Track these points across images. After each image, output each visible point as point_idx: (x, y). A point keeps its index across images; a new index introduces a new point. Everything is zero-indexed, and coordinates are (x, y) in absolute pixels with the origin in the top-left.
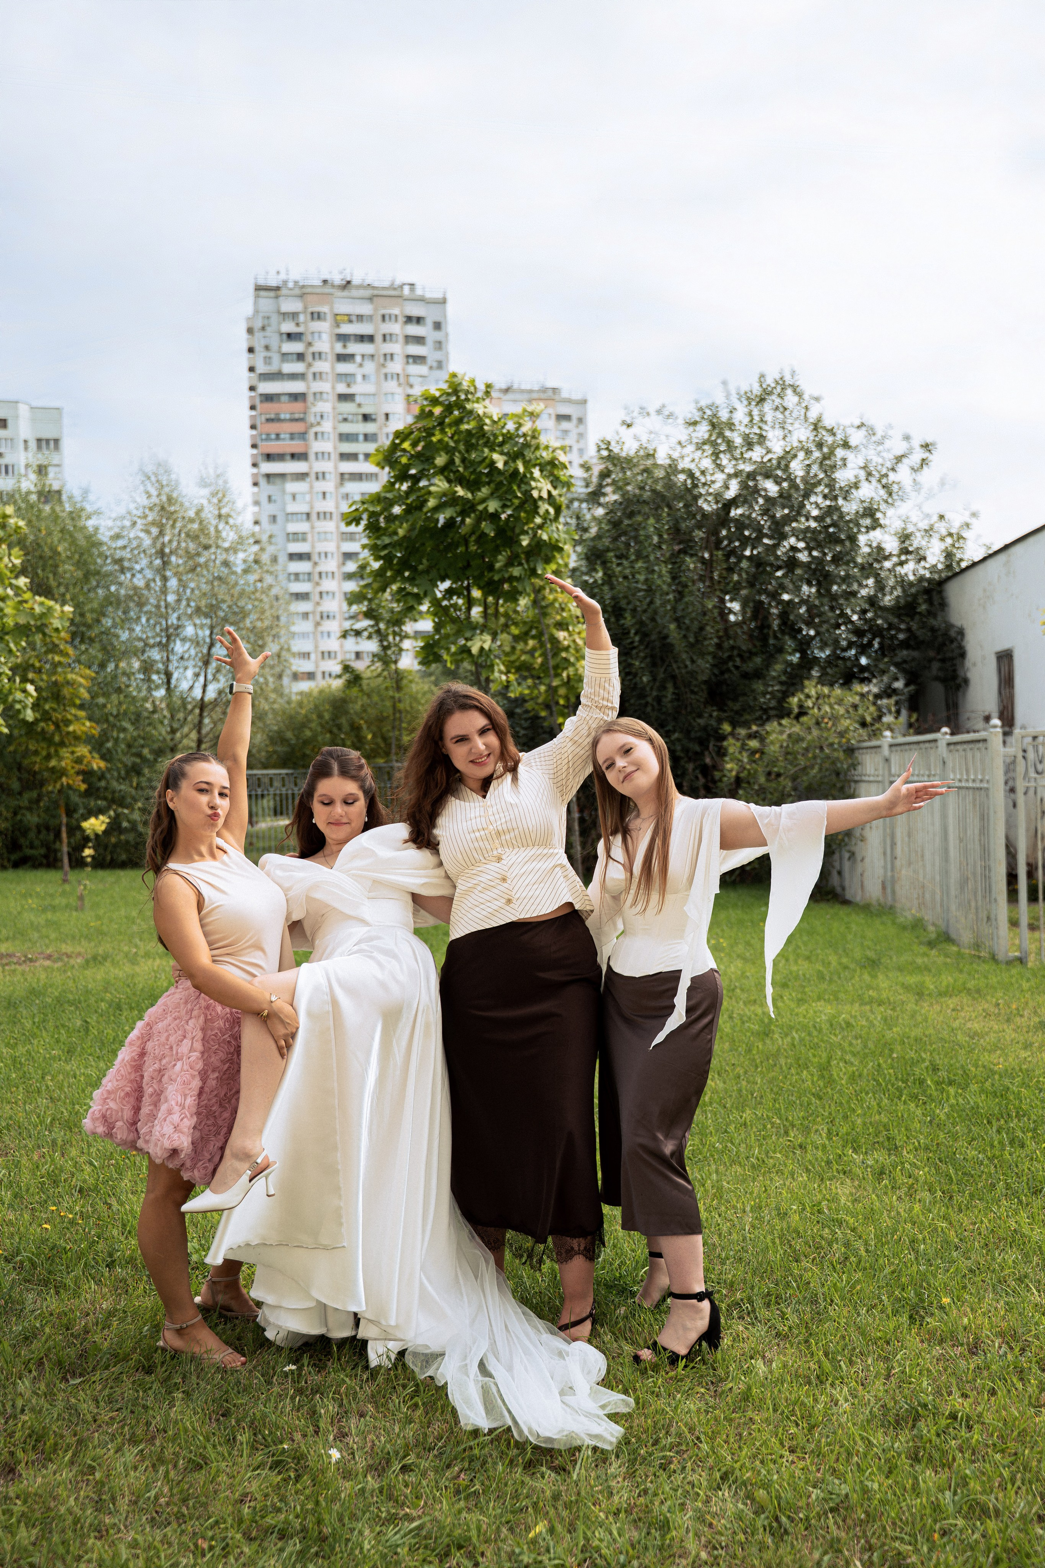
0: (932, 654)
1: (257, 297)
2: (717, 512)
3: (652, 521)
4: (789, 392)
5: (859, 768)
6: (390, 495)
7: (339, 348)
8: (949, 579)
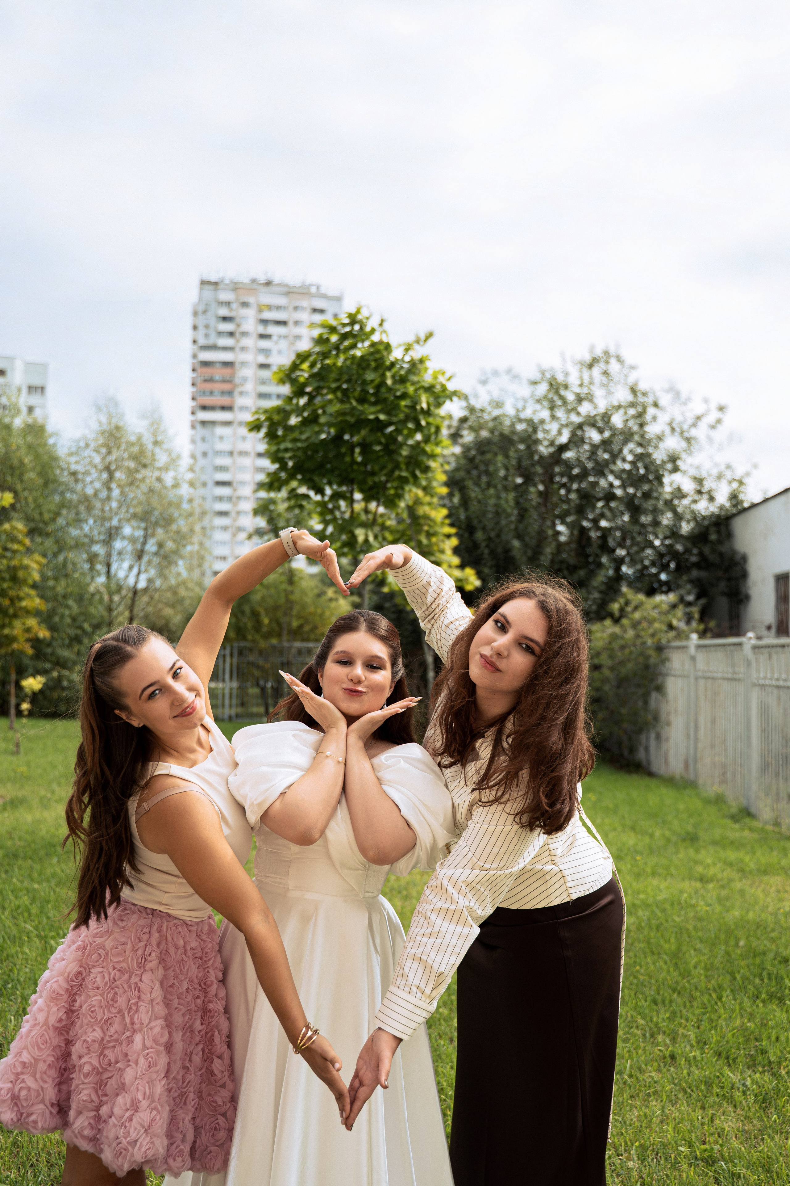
0: (720, 573)
1: (201, 289)
2: (552, 455)
3: (500, 458)
4: (613, 361)
5: (667, 664)
6: (288, 408)
7: (261, 329)
8: (734, 515)
